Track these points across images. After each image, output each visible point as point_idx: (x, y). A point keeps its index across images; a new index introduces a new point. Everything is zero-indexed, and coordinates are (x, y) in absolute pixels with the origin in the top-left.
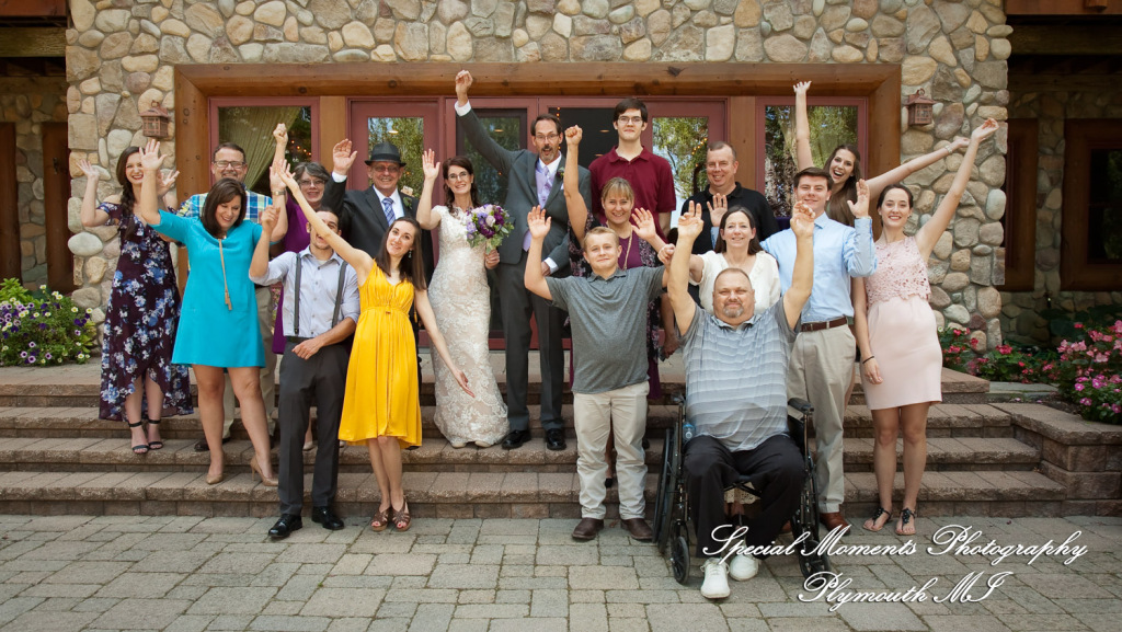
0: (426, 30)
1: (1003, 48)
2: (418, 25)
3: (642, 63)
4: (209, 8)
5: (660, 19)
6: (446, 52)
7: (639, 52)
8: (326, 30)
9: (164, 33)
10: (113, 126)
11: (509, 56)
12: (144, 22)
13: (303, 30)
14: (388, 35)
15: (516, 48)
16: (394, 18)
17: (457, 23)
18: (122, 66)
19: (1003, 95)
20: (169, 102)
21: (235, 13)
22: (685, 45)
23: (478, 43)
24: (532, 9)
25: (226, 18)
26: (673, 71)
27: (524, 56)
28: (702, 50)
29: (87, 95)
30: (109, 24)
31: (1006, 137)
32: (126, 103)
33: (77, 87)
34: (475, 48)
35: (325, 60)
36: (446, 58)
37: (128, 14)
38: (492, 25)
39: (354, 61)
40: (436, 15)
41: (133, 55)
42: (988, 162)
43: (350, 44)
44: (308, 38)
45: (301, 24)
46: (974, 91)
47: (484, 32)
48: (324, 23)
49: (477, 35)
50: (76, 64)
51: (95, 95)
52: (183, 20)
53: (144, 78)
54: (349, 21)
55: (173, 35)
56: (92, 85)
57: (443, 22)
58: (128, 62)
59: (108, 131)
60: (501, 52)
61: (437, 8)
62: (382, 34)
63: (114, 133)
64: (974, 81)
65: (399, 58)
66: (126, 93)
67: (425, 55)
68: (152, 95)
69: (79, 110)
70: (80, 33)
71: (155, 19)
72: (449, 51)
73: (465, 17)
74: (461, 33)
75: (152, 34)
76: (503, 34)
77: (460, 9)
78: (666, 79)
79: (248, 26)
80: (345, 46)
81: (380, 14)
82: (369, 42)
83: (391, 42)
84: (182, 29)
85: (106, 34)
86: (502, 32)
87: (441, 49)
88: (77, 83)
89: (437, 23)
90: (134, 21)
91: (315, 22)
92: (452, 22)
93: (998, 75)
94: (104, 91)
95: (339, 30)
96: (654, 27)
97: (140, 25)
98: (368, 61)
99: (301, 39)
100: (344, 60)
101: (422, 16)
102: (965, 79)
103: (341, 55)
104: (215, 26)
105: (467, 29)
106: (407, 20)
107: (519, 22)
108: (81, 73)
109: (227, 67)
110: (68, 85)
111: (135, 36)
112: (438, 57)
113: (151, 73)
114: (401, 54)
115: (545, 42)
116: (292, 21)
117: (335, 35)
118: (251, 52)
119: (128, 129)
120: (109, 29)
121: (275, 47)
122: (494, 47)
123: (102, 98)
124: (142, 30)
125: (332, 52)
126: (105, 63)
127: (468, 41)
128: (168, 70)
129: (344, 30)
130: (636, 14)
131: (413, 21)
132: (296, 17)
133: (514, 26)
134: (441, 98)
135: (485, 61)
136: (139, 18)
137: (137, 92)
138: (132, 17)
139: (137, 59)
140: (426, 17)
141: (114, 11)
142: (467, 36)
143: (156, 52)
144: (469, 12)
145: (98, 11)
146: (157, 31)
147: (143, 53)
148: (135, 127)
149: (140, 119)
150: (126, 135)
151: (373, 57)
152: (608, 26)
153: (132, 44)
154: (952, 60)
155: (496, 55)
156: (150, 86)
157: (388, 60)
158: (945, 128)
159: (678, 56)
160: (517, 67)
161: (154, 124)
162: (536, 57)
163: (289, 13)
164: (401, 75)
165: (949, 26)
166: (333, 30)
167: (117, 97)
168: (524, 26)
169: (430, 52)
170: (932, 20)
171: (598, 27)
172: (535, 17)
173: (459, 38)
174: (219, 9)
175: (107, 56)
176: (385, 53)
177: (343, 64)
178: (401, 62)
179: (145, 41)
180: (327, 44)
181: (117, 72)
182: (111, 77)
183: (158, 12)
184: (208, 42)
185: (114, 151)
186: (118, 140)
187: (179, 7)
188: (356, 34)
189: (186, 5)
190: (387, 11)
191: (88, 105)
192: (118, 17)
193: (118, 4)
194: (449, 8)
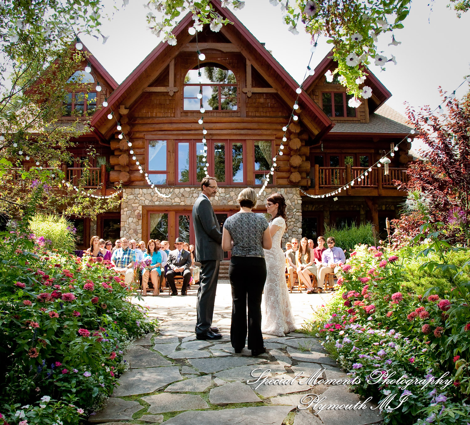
0: (191, 199)
1: (300, 202)
3: (232, 206)
5: (235, 197)
7: (231, 203)
8: (171, 199)
10: (130, 217)
12: (136, 197)
13: (167, 199)
19: (300, 211)
20: (141, 212)
21: (154, 196)
25: (152, 197)
29: (125, 211)
35: (171, 205)
39: (176, 205)
40: (192, 197)
42: (298, 223)
46: (295, 210)
50: (123, 205)
52: (144, 197)
53: (136, 208)
54: (176, 198)
55: (142, 200)
56: (126, 209)
57: (194, 198)
58: (133, 205)
61: (193, 195)
62: (182, 200)
64: (295, 208)
65: (185, 204)
66: (133, 211)
68: (137, 211)
69: (123, 214)
70: (124, 199)
79: (156, 198)
80: (175, 202)
82: (180, 202)
83: (184, 201)
84: (144, 199)
88: (123, 209)
91: (169, 198)
93: (300, 207)
94: (128, 210)
96: (233, 199)
98: (179, 205)
99: (167, 201)
102: (293, 208)
103: (174, 204)
104: (150, 199)
108: (124, 207)
109: (153, 206)
110: (121, 209)
113: (138, 207)
115: (213, 201)
117: (173, 200)
118: (157, 203)
119: (133, 218)
120: (130, 199)
121: (161, 202)
123: (128, 212)
124: (136, 199)
126: (129, 205)
128: (141, 206)
130: (230, 196)
131: (188, 197)
137: (135, 211)
138: (134, 197)
140: (190, 197)
143: (139, 203)
145: (128, 195)
146: (139, 199)
147: (136, 203)
149: (135, 216)
152: (225, 199)
153: (134, 201)
154: (291, 204)
157: (183, 205)
158: (290, 217)
161: (138, 217)
164: (186, 208)
165: (290, 198)
167: (131, 212)
169: (191, 203)
171: (223, 199)
176: (182, 203)
178: (185, 206)
179: (137, 201)
180: (172, 202)
182: (130, 208)
183: (139, 196)
184: (149, 201)
185: (130, 222)
186: (131, 220)
187: (143, 195)
188: (177, 200)
189: (145, 194)
190: (183, 196)
191: (125, 213)
192: (131, 197)
193: (132, 194)
194: (195, 195)
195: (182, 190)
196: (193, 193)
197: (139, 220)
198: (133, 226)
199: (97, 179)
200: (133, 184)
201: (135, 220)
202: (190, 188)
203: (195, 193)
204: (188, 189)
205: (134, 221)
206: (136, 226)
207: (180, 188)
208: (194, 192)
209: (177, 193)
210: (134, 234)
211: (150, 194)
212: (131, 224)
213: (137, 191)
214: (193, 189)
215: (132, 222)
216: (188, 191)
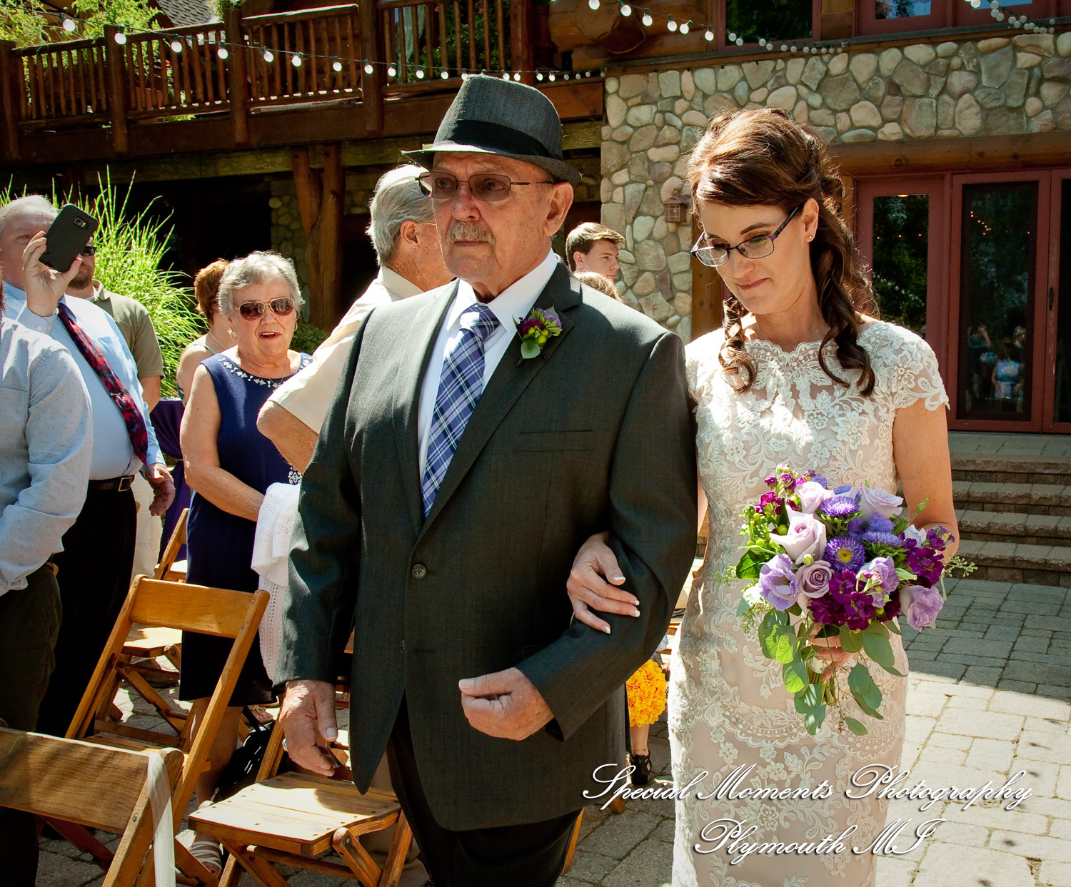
0: (934, 105)
2: (926, 100)
4: (725, 98)
6: (953, 127)
8: (835, 112)
9: (684, 125)
10: (638, 213)
11: (1021, 125)
12: (668, 115)
13: (813, 113)
14: (895, 113)
15: (1029, 118)
16: (902, 95)
17: (967, 96)
18: (648, 157)
21: (749, 100)
23: (987, 115)
24: (1047, 75)
27: (1036, 126)
29: (618, 186)
30: (638, 119)
32: (650, 192)
33: (610, 180)
34: (984, 121)
35: (834, 141)
36: (954, 133)
37: (655, 109)
38: (1003, 96)
39: (859, 144)
40: (944, 90)
41: (658, 147)
43: (857, 124)
44: (817, 121)
45: (810, 108)
47: (994, 104)
48: (832, 106)
49: (988, 106)
50: (609, 157)
51: (624, 185)
52: (703, 111)
53: (667, 169)
54: (856, 101)
55: (693, 126)
56: (621, 177)
57: (952, 96)
58: (654, 154)
59: (634, 218)
60: (1012, 122)
61: (946, 83)
62: (889, 112)
63: (640, 219)
65: (906, 135)
66: (651, 182)
67: (932, 131)
68: (672, 183)
69: (610, 201)
70: (614, 129)
71: (678, 111)
72: (957, 126)
73: (975, 89)
74: (971, 106)
75: (675, 127)
76: (1015, 104)
77: (969, 81)
80: (853, 127)
81: (888, 93)
82: (876, 122)
83: (898, 120)
84: (700, 120)
85: (635, 128)
86: (1013, 103)
87: (949, 124)
88: (610, 175)
89: (946, 97)
90: (659, 116)
91: (824, 104)
92: (961, 95)
94: (632, 182)
95: (847, 111)
97: (664, 119)
98: (875, 142)
99: (811, 123)
100: (851, 140)
101: (931, 91)
103: (848, 137)
105: (977, 101)
106: (915, 97)
107: (1032, 90)
108: (614, 166)
110: (602, 177)
111: (660, 129)
112: (945, 133)
113: (673, 163)
114: (907, 131)
115: (1060, 109)
116: (802, 105)
117: (843, 116)
119: (652, 216)
120: (638, 124)
122: (1004, 119)
123: (630, 189)
124: (665, 123)
125: (840, 133)
126: (633, 156)
127: (977, 114)
129: (852, 112)
131: (921, 97)
132: (806, 101)
133: (1026, 96)
134: (948, 175)
135: (995, 133)
136: (663, 112)
137: (659, 182)
138: (658, 111)
139: (661, 150)
140: (934, 92)
141: (643, 107)
142: (976, 109)
143: (678, 143)
144: (978, 84)
145: (629, 109)
146: (678, 123)
147: (666, 145)
148: (657, 214)
149: (662, 207)
150: (649, 220)
151: (880, 136)
153: (657, 136)
155: (1006, 126)
156: (672, 174)
157: (894, 138)
160: (1029, 137)
161: (675, 211)
162: (1051, 125)
163: (799, 98)
166: (842, 111)
167: (643, 187)
168: (1037, 94)
169: (937, 128)
172: (1051, 84)
173: (968, 112)
174: (734, 98)
175: (636, 149)
176: (891, 131)
177: (851, 145)
178: (907, 141)
179: (668, 133)
180: (835, 126)
181: (644, 163)
182: (639, 169)
183: (680, 105)
185: (640, 236)
186: (643, 225)
187: (698, 99)
188: (864, 114)
189: (705, 96)
190: (894, 89)
191: (618, 195)
192: (644, 113)
193: (646, 100)
194: (959, 80)
195: (890, 58)
196: (949, 70)
197: (678, 224)
198: (652, 256)
199: (493, 46)
200: (655, 51)
201: (661, 227)
202: (932, 41)
203: (962, 67)
204: (919, 53)
205: (657, 234)
206: (669, 253)
207: (876, 46)
208: (956, 62)
209: (862, 78)
210: (659, 298)
211: (731, 91)
212: (644, 246)
213: (670, 81)
214: (946, 47)
215: (650, 237)
216: (921, 63)
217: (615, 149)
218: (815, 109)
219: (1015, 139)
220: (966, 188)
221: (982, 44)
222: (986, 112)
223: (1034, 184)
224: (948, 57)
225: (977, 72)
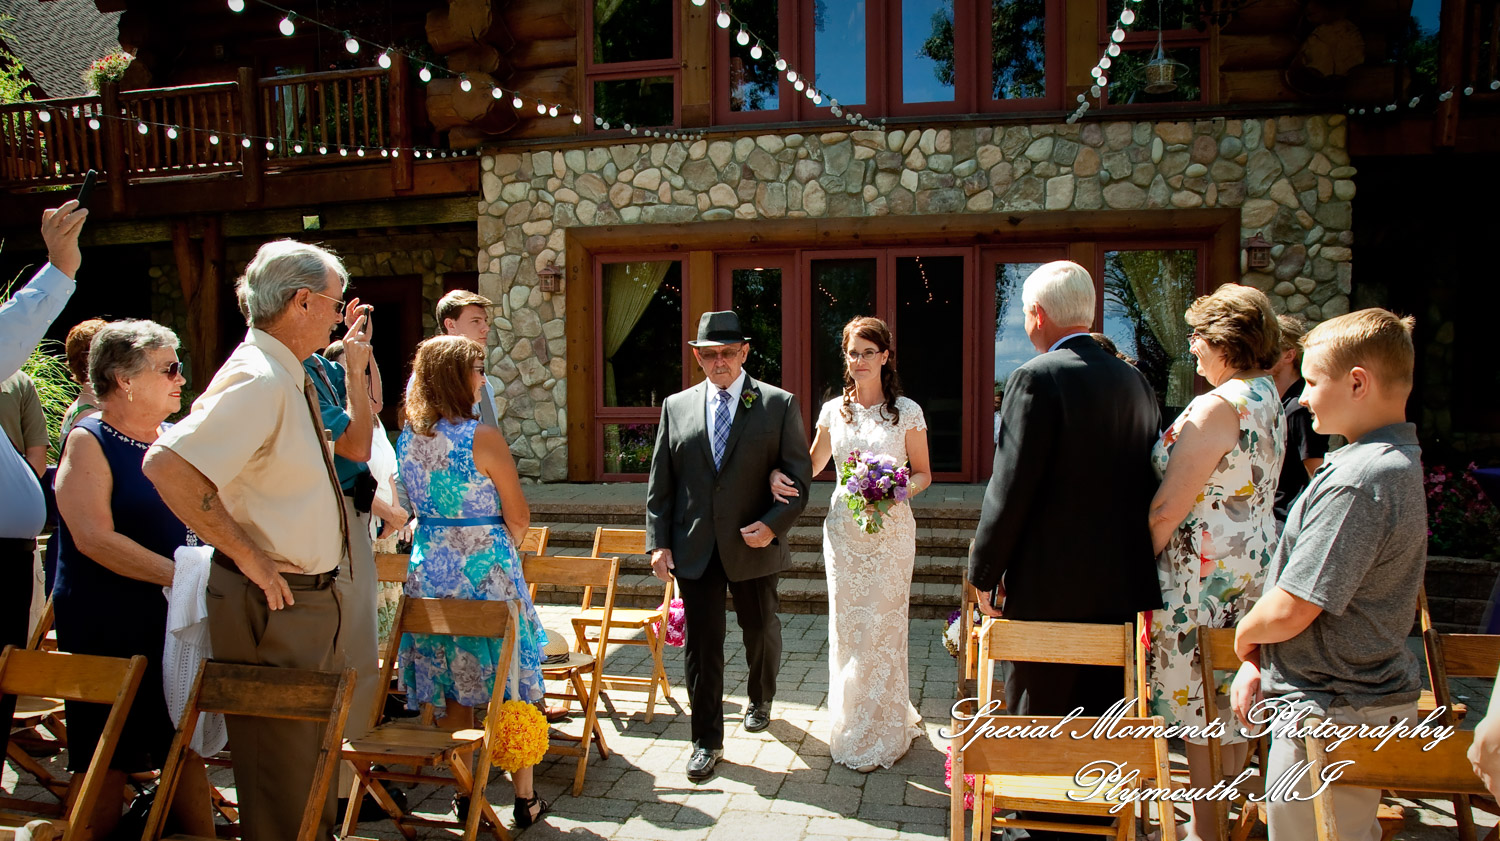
0: (784, 189)
1: (1346, 189)
2: (777, 184)
3: (984, 215)
4: (595, 178)
5: (1001, 173)
6: (802, 209)
7: (981, 203)
8: (695, 193)
9: (556, 202)
10: (514, 283)
11: (860, 210)
12: (541, 192)
13: (676, 193)
14: (750, 195)
15: (866, 203)
16: (756, 179)
17: (813, 182)
18: (522, 231)
19: (1345, 236)
20: (561, 261)
21: (617, 180)
22: (1025, 196)
23: (831, 200)
24: (881, 167)
25: (609, 186)
26: (1014, 219)
27: (873, 210)
28: (1042, 199)
29: (495, 257)
30: (513, 195)
31: (1350, 277)
32: (525, 263)
33: (486, 251)
34: (828, 204)
35: (695, 218)
36: (802, 214)
37: (528, 186)
38: (844, 182)
39: (718, 222)
40: (793, 176)
41: (532, 221)
42: (1332, 302)
43: (716, 204)
44: (679, 200)
45: (673, 188)
46: (1316, 233)
47: (836, 190)
48: (693, 187)
49: (831, 192)
50: (486, 230)
51: (500, 257)
52: (574, 190)
53: (541, 241)
54: (715, 184)
55: (564, 202)
56: (498, 249)
57: (799, 181)
58: (529, 228)
59: (510, 288)
60: (852, 206)
61: (794, 169)
62: (744, 194)
63: (516, 289)
64: (1316, 222)
65: (760, 215)
66: (525, 254)
67: (783, 212)
68: (546, 255)
69: (487, 271)
70: (490, 204)
71: (550, 189)
72: (805, 208)
73: (820, 176)
74: (816, 190)
75: (548, 203)
76: (855, 191)
77: (814, 169)
78: (1007, 228)
79: (627, 192)
80: (712, 206)
81: (743, 176)
82: (733, 202)
83: (753, 202)
84: (571, 196)
85: (511, 204)
86: (853, 189)
87: (798, 206)
88: (486, 248)
89: (794, 182)
90: (532, 193)
91: (685, 186)
92: (807, 181)
93: (1342, 216)
94: (507, 254)
95: (707, 192)
96: (995, 180)
97: (538, 196)
98: (732, 219)
99: (673, 202)
100: (711, 219)
101: (781, 176)
102: (1307, 221)
103: (708, 215)
104: (600, 195)
105: (821, 187)
106: (767, 181)
107: (868, 179)
108: (490, 238)
109: (610, 228)
110: (479, 249)
111: (534, 205)
112: (795, 214)
113: (546, 237)
114: (761, 211)
115: (892, 197)
116: (665, 185)
117: (703, 196)
118: (630, 215)
119: (527, 285)
120: (513, 200)
121: (651, 210)
122: (845, 203)
123: (506, 260)
124: (539, 199)
125: (700, 212)
126: (509, 229)
127: (822, 198)
128: (560, 233)
129: (711, 193)
130: (978, 167)
131: (772, 181)
132: (670, 182)
133: (864, 184)
134: (798, 251)
135: (837, 215)
136: (537, 190)
137: (534, 254)
138: (531, 189)
139: (535, 224)
140: (784, 177)
141: (517, 184)
142: (821, 194)
143: (551, 218)
144: (823, 171)
145: (504, 185)
146: (551, 200)
147: (539, 219)
148: (533, 283)
149: (537, 277)
150: (525, 290)
151: (737, 215)
152: (950, 181)
153: (532, 211)
154: (1293, 202)
155: (847, 210)
156: (545, 247)
157: (749, 217)
158: (1287, 269)
159: (1019, 205)
160: (867, 220)
161: (549, 281)
162: (885, 210)
163: (663, 179)
164: (761, 230)
165: (1290, 168)
166: (702, 192)
167: (518, 258)
168: (873, 182)
169: (787, 209)
170: (1271, 162)
171: (943, 181)
172: (884, 174)
173: (814, 196)
174: (603, 178)
175: (511, 223)
176: (747, 211)
177: (711, 222)
178: (761, 221)
179: (541, 208)
180: (696, 205)
181: (519, 236)
182: (514, 241)
183: (553, 183)
184: (593, 208)
185: (515, 305)
186: (518, 295)
187: (570, 178)
188: (722, 195)
189: (576, 176)
190: (749, 173)
191: (495, 266)
192: (519, 190)
193: (520, 178)
194: (805, 168)
195: (744, 146)
196: (796, 158)
197: (552, 293)
198: (528, 323)
199: (373, 124)
200: (529, 133)
201: (537, 296)
202: (782, 133)
203: (808, 157)
204: (769, 142)
205: (532, 303)
206: (544, 321)
207: (732, 136)
208: (802, 152)
209: (719, 163)
210: (536, 362)
211: (600, 171)
212: (520, 314)
213: (543, 161)
214: (793, 138)
215: (526, 305)
216: (772, 151)
217: (491, 223)
218: (678, 189)
219: (856, 220)
220: (815, 263)
221: (825, 137)
222: (829, 196)
223: (873, 260)
224: (795, 147)
225: (821, 161)
